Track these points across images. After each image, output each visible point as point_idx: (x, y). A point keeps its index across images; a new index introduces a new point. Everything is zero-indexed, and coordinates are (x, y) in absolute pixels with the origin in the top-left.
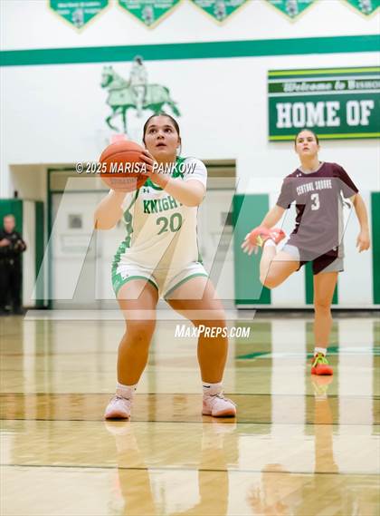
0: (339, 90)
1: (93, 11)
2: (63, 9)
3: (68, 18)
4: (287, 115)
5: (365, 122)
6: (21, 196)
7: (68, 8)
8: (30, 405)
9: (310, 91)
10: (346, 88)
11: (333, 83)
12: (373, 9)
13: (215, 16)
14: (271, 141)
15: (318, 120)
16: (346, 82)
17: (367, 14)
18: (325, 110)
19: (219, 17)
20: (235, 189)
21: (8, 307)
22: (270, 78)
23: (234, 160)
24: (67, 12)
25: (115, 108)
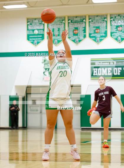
0: (111, 64)
1: (40, 41)
2: (31, 40)
3: (32, 43)
4: (96, 72)
5: (119, 74)
6: (18, 95)
7: (32, 40)
8: (20, 156)
9: (103, 65)
10: (114, 64)
11: (110, 62)
12: (122, 41)
13: (75, 43)
14: (92, 79)
15: (105, 73)
16: (113, 62)
17: (120, 42)
18: (107, 70)
19: (76, 43)
20: (81, 93)
21: (14, 127)
22: (91, 61)
23: (81, 85)
24: (32, 41)
25: (46, 69)
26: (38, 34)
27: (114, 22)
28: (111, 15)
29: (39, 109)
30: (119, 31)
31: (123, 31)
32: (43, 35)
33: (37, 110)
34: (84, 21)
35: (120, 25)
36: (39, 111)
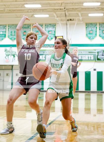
10: (46, 53)
11: (44, 52)
17: (50, 40)
18: (42, 56)
25: (7, 55)
26: (2, 34)
27: (47, 28)
28: (45, 24)
29: (2, 79)
30: (50, 34)
31: (52, 34)
32: (5, 35)
33: (1, 79)
34: (30, 27)
35: (50, 30)
36: (2, 80)
